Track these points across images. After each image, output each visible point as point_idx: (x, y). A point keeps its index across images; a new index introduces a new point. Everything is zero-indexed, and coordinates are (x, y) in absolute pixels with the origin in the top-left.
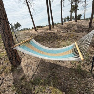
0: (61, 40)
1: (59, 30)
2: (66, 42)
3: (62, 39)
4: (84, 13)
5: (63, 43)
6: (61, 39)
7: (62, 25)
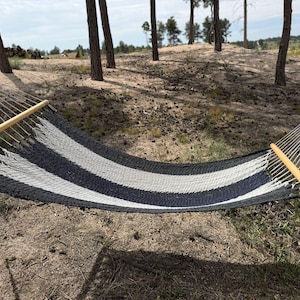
0: (172, 135)
1: (143, 82)
2: (196, 142)
3: (173, 127)
4: (243, 15)
5: (183, 147)
6: (170, 130)
7: (156, 56)
